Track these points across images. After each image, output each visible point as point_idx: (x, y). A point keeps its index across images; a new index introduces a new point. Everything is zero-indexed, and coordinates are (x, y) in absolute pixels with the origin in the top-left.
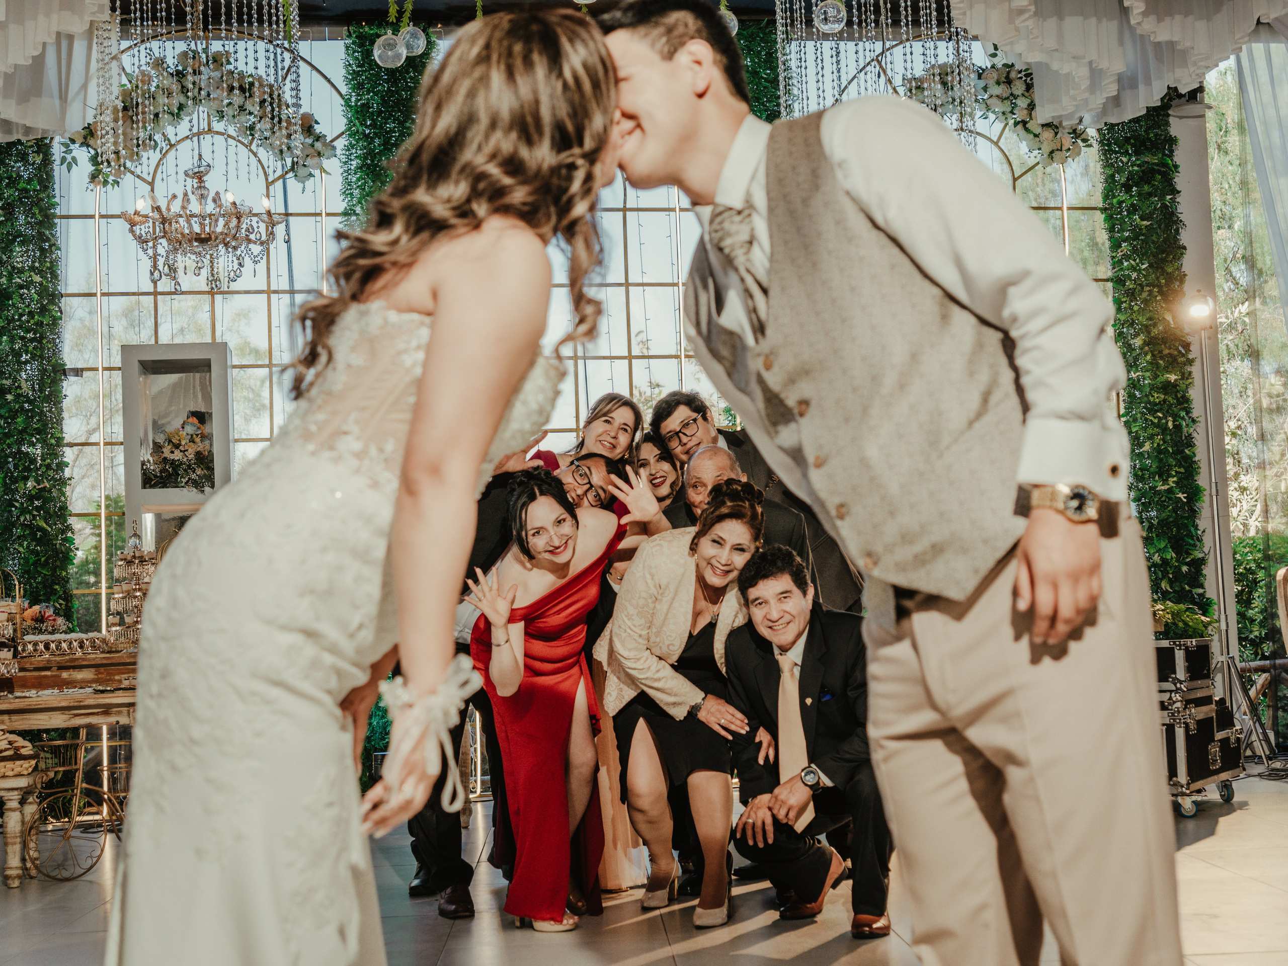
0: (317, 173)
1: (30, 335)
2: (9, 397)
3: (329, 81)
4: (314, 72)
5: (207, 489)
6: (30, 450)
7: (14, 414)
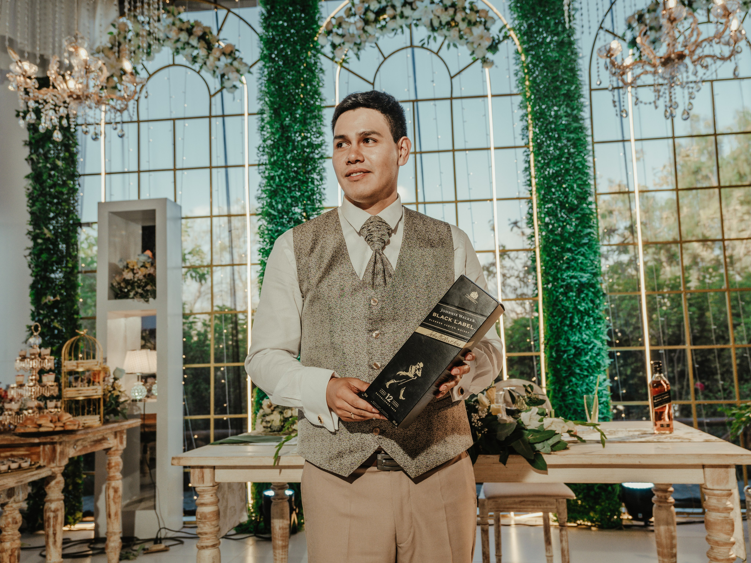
0: (237, 84)
1: (55, 201)
2: (40, 241)
3: (250, 26)
4: (242, 22)
5: (151, 300)
6: (53, 276)
7: (41, 251)
